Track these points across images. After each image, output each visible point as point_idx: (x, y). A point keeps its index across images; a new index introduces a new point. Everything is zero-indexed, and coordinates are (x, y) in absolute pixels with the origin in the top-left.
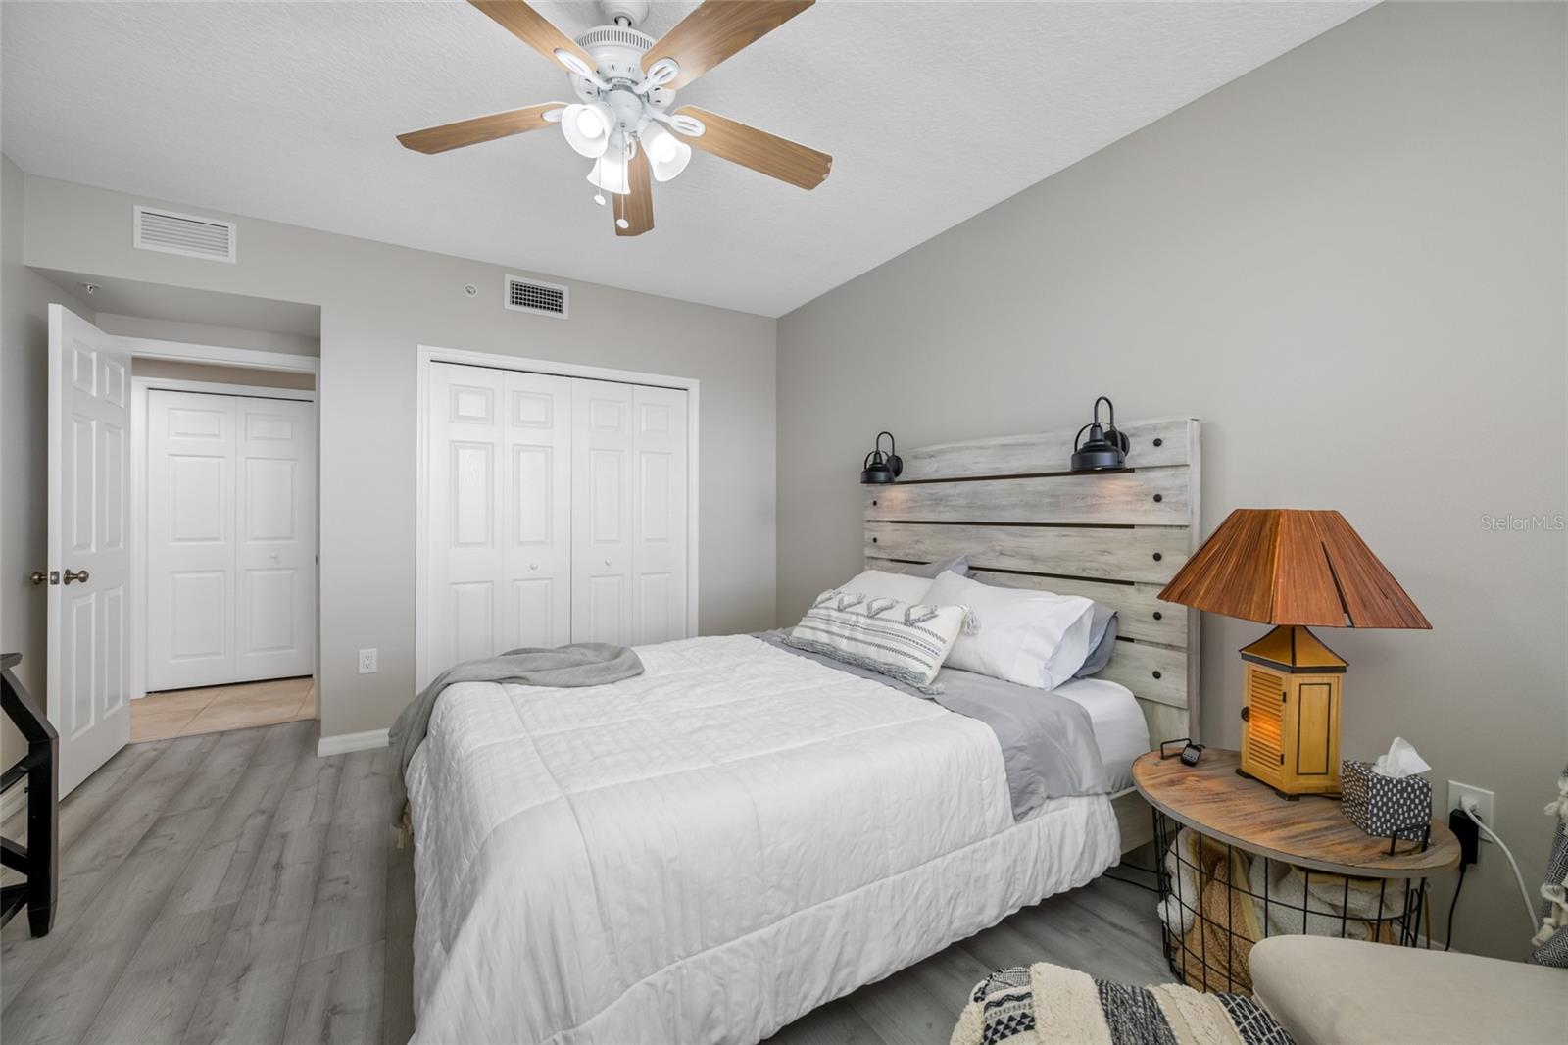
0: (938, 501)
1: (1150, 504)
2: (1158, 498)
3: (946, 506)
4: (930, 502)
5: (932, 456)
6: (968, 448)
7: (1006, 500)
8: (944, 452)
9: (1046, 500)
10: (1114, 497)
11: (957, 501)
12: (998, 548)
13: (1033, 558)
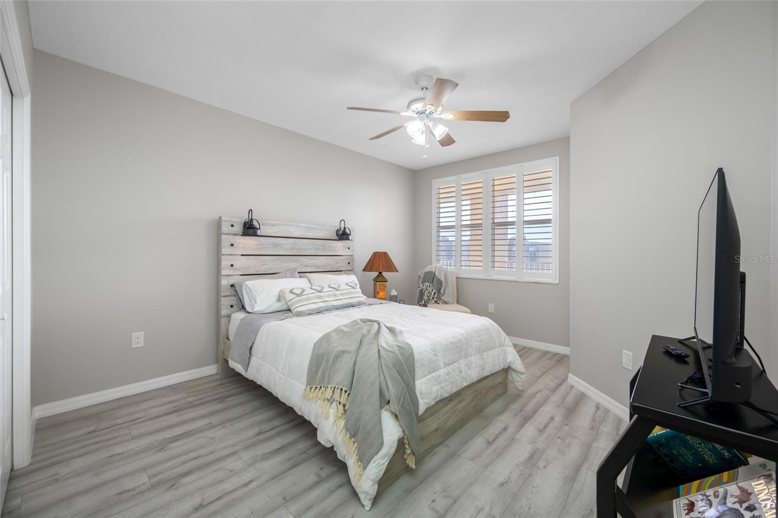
0: (276, 246)
1: (347, 250)
2: (349, 248)
3: (281, 248)
4: (272, 246)
5: (273, 226)
6: (291, 225)
7: (307, 247)
8: (280, 225)
9: (322, 247)
10: (340, 247)
11: (287, 246)
12: (304, 264)
13: (317, 267)
